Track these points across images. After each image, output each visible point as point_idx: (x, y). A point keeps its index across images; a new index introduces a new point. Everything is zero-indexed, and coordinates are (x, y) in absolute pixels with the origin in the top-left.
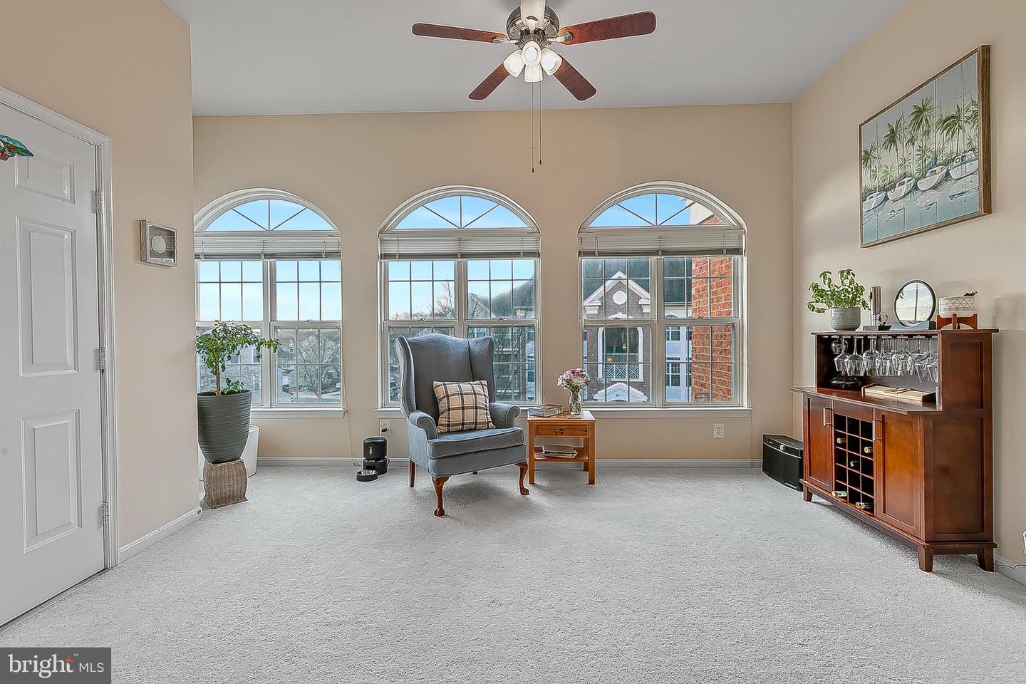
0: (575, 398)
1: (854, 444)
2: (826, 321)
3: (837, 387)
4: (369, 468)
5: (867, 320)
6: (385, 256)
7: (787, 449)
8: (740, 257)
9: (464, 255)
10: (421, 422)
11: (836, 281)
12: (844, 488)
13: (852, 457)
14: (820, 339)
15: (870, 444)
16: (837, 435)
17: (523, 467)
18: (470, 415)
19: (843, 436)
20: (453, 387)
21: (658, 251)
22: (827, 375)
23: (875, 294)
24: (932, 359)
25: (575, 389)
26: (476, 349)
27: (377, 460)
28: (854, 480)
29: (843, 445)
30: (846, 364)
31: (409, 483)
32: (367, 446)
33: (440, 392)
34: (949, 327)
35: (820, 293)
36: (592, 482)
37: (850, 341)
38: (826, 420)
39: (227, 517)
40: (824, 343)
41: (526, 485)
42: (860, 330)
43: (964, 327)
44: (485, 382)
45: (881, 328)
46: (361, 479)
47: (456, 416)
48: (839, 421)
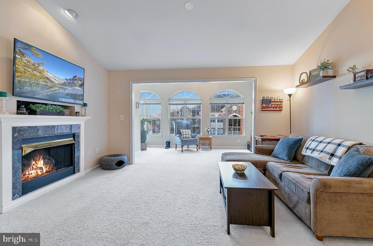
0: (208, 133)
4: (167, 147)
6: (170, 104)
9: (186, 104)
10: (179, 136)
17: (197, 145)
18: (187, 136)
20: (184, 130)
21: (227, 103)
25: (208, 132)
26: (188, 123)
27: (169, 145)
31: (175, 148)
32: (167, 142)
33: (181, 131)
36: (211, 149)
39: (144, 152)
41: (198, 149)
44: (190, 130)
46: (165, 148)
47: (185, 136)
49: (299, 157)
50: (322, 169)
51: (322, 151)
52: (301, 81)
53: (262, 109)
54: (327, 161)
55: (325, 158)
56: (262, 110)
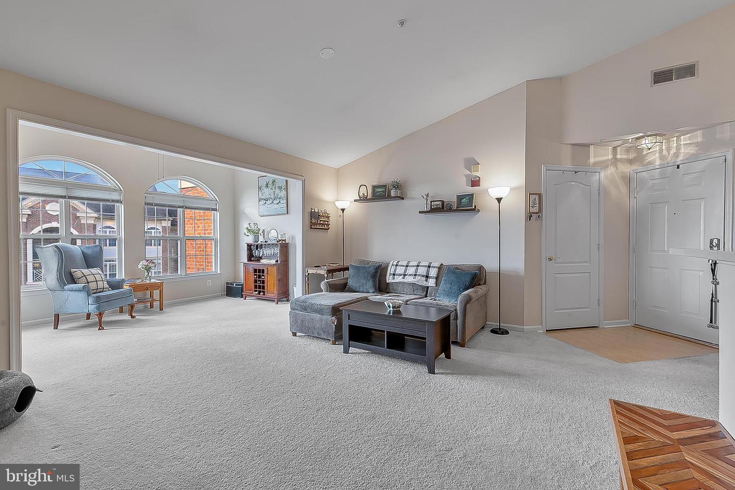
0: (148, 273)
1: (259, 276)
2: (250, 239)
3: (253, 260)
5: (261, 239)
7: (236, 285)
8: (216, 212)
9: (70, 197)
10: (84, 288)
11: (253, 227)
12: (256, 291)
13: (259, 281)
14: (248, 245)
15: (264, 275)
16: (255, 275)
17: (133, 306)
18: (100, 284)
19: (256, 275)
21: (183, 207)
22: (250, 257)
23: (263, 232)
24: (277, 250)
25: (147, 269)
26: (88, 252)
28: (260, 287)
29: (256, 278)
30: (256, 253)
33: (79, 274)
34: (281, 242)
35: (249, 230)
36: (162, 310)
37: (257, 246)
38: (251, 271)
40: (249, 246)
42: (259, 242)
43: (284, 242)
45: (266, 242)
48: (255, 271)
49: (383, 286)
50: (420, 292)
51: (415, 275)
52: (361, 195)
53: (311, 226)
54: (425, 284)
55: (422, 282)
56: (311, 228)
